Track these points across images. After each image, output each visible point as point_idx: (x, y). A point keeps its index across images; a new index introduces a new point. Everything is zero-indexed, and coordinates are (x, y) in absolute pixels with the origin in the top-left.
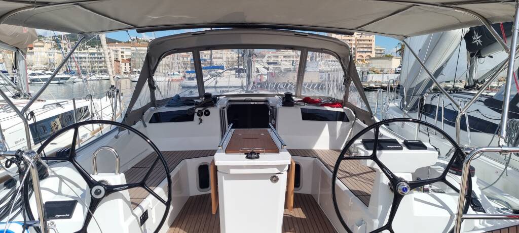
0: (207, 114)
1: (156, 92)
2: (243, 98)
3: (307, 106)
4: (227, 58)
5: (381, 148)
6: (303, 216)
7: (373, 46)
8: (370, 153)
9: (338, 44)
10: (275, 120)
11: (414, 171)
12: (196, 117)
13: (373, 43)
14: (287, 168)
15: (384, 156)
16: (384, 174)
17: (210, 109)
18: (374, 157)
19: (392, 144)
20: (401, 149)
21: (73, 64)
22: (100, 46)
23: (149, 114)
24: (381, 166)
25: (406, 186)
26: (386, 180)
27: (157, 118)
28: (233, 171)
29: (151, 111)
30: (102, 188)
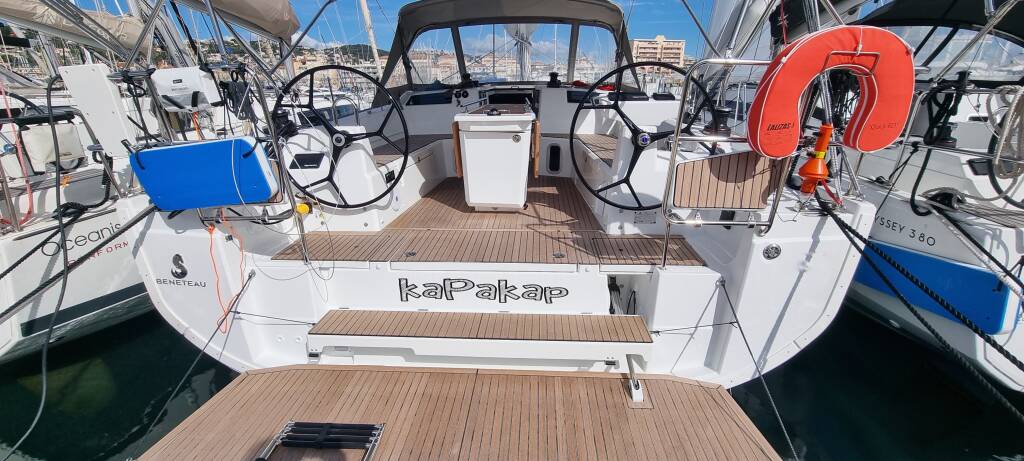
0: (466, 95)
1: (413, 70)
2: (509, 87)
3: (574, 89)
4: (512, 71)
5: (624, 99)
6: (557, 192)
7: (682, 56)
8: (612, 102)
9: (608, 8)
10: (538, 102)
11: (659, 124)
12: (454, 99)
13: (682, 52)
14: (530, 127)
15: (627, 107)
16: (627, 127)
17: (468, 90)
18: (615, 107)
19: (638, 94)
20: (647, 99)
21: (348, 80)
22: (372, 56)
23: (405, 96)
24: (623, 116)
25: (647, 137)
26: (628, 134)
27: (416, 101)
28: (473, 128)
29: (408, 95)
30: (342, 137)
